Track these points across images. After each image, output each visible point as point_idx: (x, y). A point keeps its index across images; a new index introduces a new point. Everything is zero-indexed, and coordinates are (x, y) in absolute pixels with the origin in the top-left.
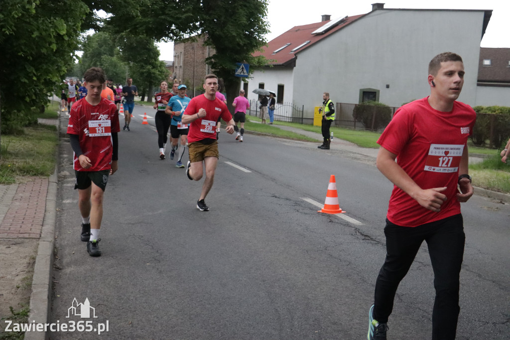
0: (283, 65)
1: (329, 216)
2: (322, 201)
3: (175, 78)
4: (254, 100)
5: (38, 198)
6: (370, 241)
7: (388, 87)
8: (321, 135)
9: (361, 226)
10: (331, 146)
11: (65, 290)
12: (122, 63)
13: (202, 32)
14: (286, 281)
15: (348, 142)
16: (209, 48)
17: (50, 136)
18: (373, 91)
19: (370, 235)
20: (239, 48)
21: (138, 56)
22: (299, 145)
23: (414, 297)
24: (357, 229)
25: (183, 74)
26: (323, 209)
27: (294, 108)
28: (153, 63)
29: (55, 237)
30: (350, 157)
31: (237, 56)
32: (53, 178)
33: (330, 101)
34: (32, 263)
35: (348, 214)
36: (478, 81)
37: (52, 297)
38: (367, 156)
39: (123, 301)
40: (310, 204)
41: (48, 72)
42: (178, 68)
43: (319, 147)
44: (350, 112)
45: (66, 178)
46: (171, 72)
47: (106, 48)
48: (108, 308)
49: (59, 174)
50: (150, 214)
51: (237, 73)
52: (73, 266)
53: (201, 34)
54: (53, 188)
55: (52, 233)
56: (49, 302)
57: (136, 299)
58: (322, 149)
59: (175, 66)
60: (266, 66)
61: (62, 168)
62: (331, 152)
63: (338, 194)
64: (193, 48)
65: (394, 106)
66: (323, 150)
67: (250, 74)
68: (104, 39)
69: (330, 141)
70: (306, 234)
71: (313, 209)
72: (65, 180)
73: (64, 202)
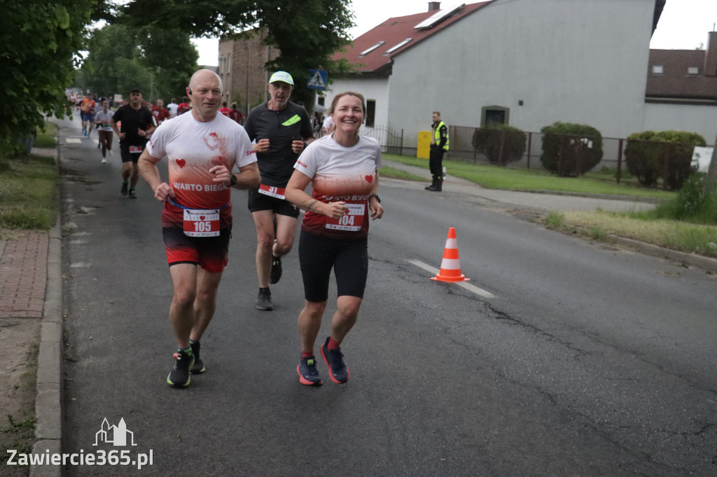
0: (373, 73)
1: (447, 285)
2: (438, 265)
5: (35, 260)
6: (506, 321)
7: (521, 103)
8: (429, 172)
9: (493, 299)
10: (444, 187)
11: (83, 391)
12: (145, 69)
13: (261, 25)
15: (467, 181)
16: (270, 48)
17: (46, 173)
18: (500, 109)
19: (505, 312)
20: (312, 48)
21: (168, 59)
22: (398, 186)
23: (573, 398)
24: (487, 304)
25: (233, 85)
26: (438, 275)
27: (390, 134)
28: (189, 69)
29: (63, 315)
30: (471, 202)
31: (310, 59)
32: (55, 232)
33: (442, 124)
34: (34, 353)
35: (473, 282)
36: (647, 96)
37: (66, 401)
38: (494, 201)
39: (165, 407)
40: (420, 268)
41: (45, 81)
42: (225, 75)
44: (468, 139)
45: (73, 233)
47: (121, 47)
48: (145, 416)
49: (63, 227)
51: (310, 84)
52: (91, 357)
53: (258, 28)
54: (56, 246)
55: (58, 311)
56: (62, 408)
58: (431, 190)
60: (351, 73)
61: (66, 218)
62: (443, 196)
63: (460, 254)
64: (246, 49)
65: (531, 131)
66: (433, 193)
67: (329, 85)
68: (119, 34)
69: (442, 180)
70: (416, 310)
71: (425, 275)
72: (72, 235)
73: (73, 266)
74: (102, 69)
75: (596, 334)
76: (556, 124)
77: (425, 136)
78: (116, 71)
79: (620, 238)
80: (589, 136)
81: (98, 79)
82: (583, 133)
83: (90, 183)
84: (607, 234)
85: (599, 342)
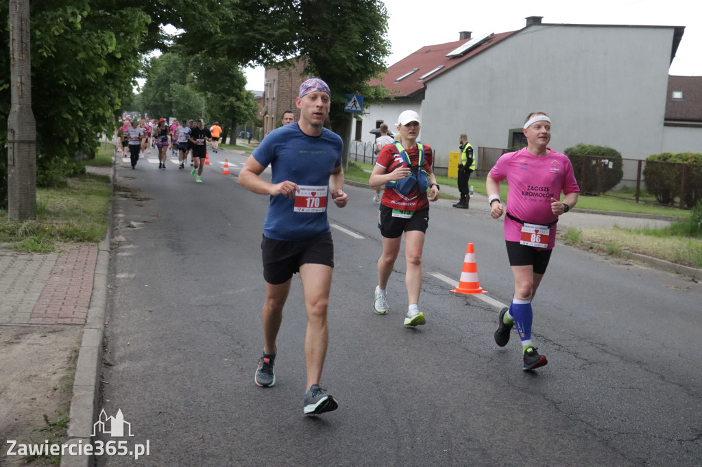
0: (407, 97)
1: (466, 297)
2: (457, 278)
3: (266, 113)
4: (370, 142)
5: (84, 271)
8: (457, 190)
10: (471, 204)
11: (116, 393)
12: (198, 94)
13: (302, 53)
14: (408, 383)
17: (100, 190)
20: (350, 75)
21: (218, 85)
23: (576, 405)
25: (277, 109)
26: (457, 287)
28: (238, 94)
29: (104, 322)
31: (347, 85)
32: (104, 245)
33: (468, 145)
34: (74, 357)
35: (491, 294)
36: (666, 119)
37: (99, 402)
39: (191, 409)
40: (441, 281)
41: (97, 105)
42: (270, 100)
43: (454, 206)
45: (121, 245)
46: (261, 107)
47: (175, 73)
48: (172, 418)
49: (112, 240)
50: (230, 293)
51: (347, 108)
52: (127, 361)
53: (299, 57)
54: (104, 258)
55: (100, 318)
56: (95, 409)
57: (209, 407)
58: (458, 208)
59: (266, 97)
60: (386, 98)
61: (116, 232)
62: (470, 213)
63: (478, 268)
64: (290, 75)
66: (460, 210)
67: (365, 109)
68: (174, 62)
69: (469, 198)
70: (434, 320)
71: (445, 287)
72: (120, 247)
73: (118, 276)
74: (158, 94)
75: (603, 345)
76: (579, 146)
77: (455, 157)
78: (170, 96)
79: (634, 254)
80: (610, 157)
81: (155, 103)
82: (603, 154)
83: (141, 200)
84: (621, 250)
85: (605, 352)
